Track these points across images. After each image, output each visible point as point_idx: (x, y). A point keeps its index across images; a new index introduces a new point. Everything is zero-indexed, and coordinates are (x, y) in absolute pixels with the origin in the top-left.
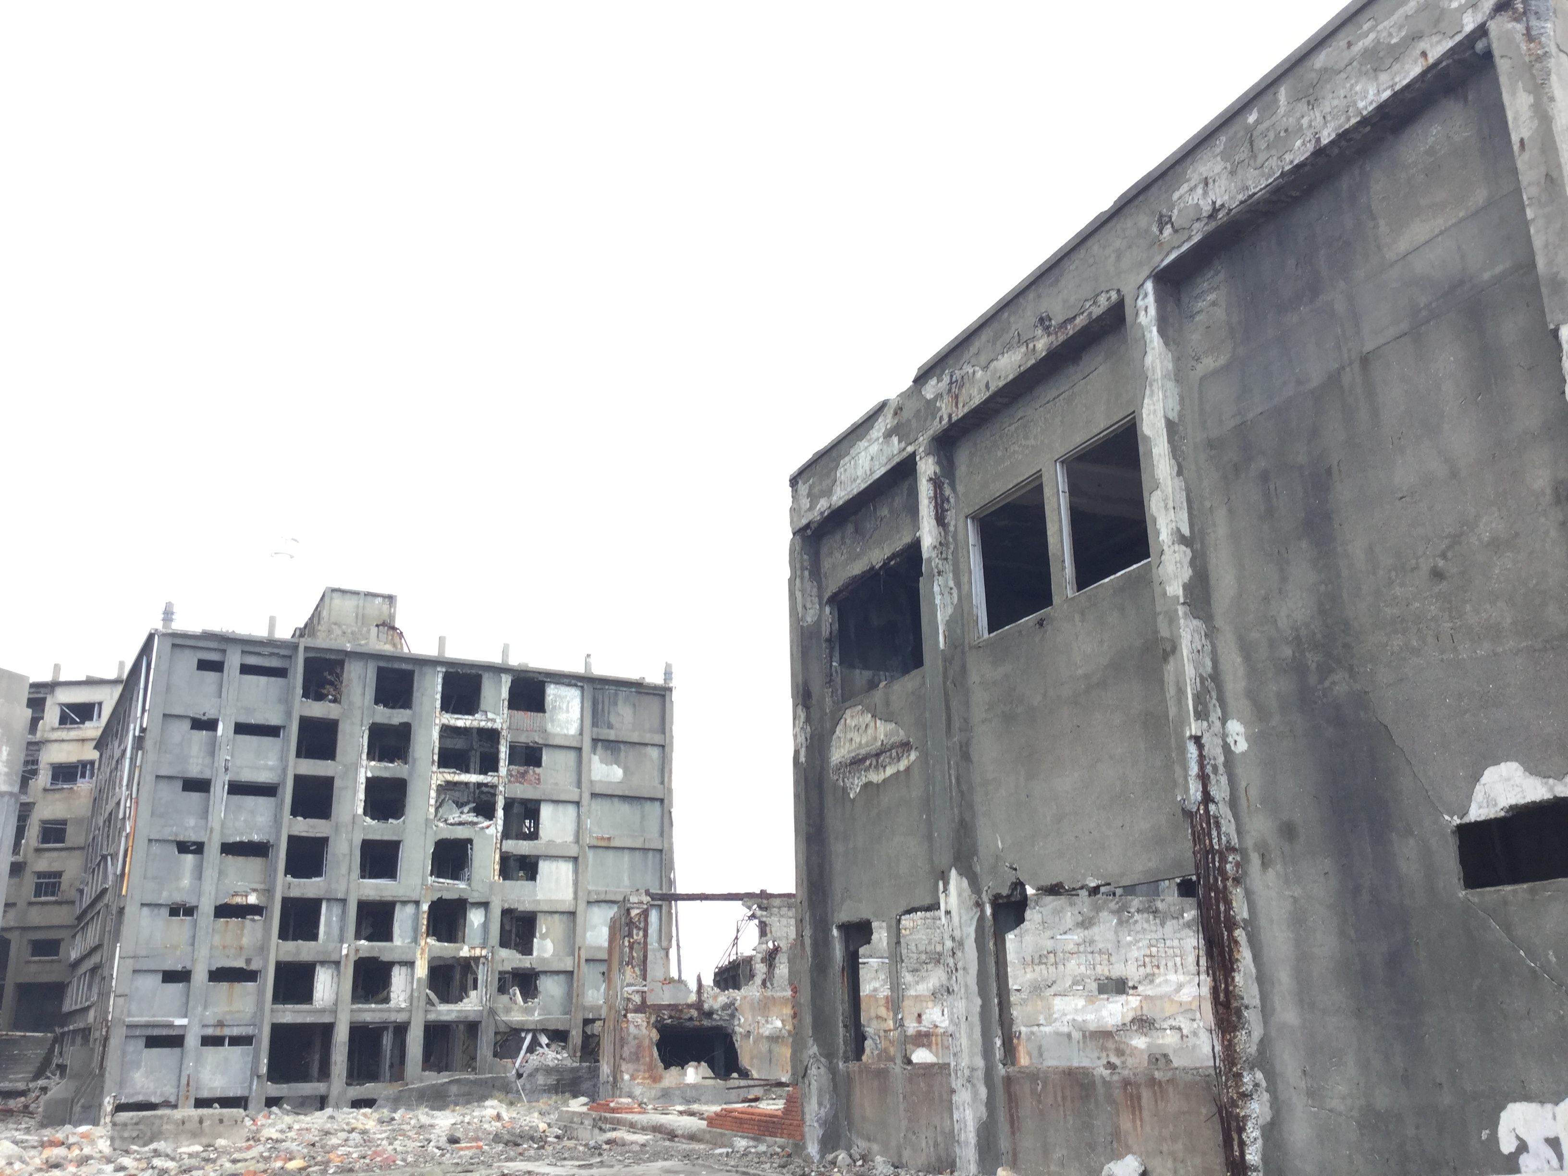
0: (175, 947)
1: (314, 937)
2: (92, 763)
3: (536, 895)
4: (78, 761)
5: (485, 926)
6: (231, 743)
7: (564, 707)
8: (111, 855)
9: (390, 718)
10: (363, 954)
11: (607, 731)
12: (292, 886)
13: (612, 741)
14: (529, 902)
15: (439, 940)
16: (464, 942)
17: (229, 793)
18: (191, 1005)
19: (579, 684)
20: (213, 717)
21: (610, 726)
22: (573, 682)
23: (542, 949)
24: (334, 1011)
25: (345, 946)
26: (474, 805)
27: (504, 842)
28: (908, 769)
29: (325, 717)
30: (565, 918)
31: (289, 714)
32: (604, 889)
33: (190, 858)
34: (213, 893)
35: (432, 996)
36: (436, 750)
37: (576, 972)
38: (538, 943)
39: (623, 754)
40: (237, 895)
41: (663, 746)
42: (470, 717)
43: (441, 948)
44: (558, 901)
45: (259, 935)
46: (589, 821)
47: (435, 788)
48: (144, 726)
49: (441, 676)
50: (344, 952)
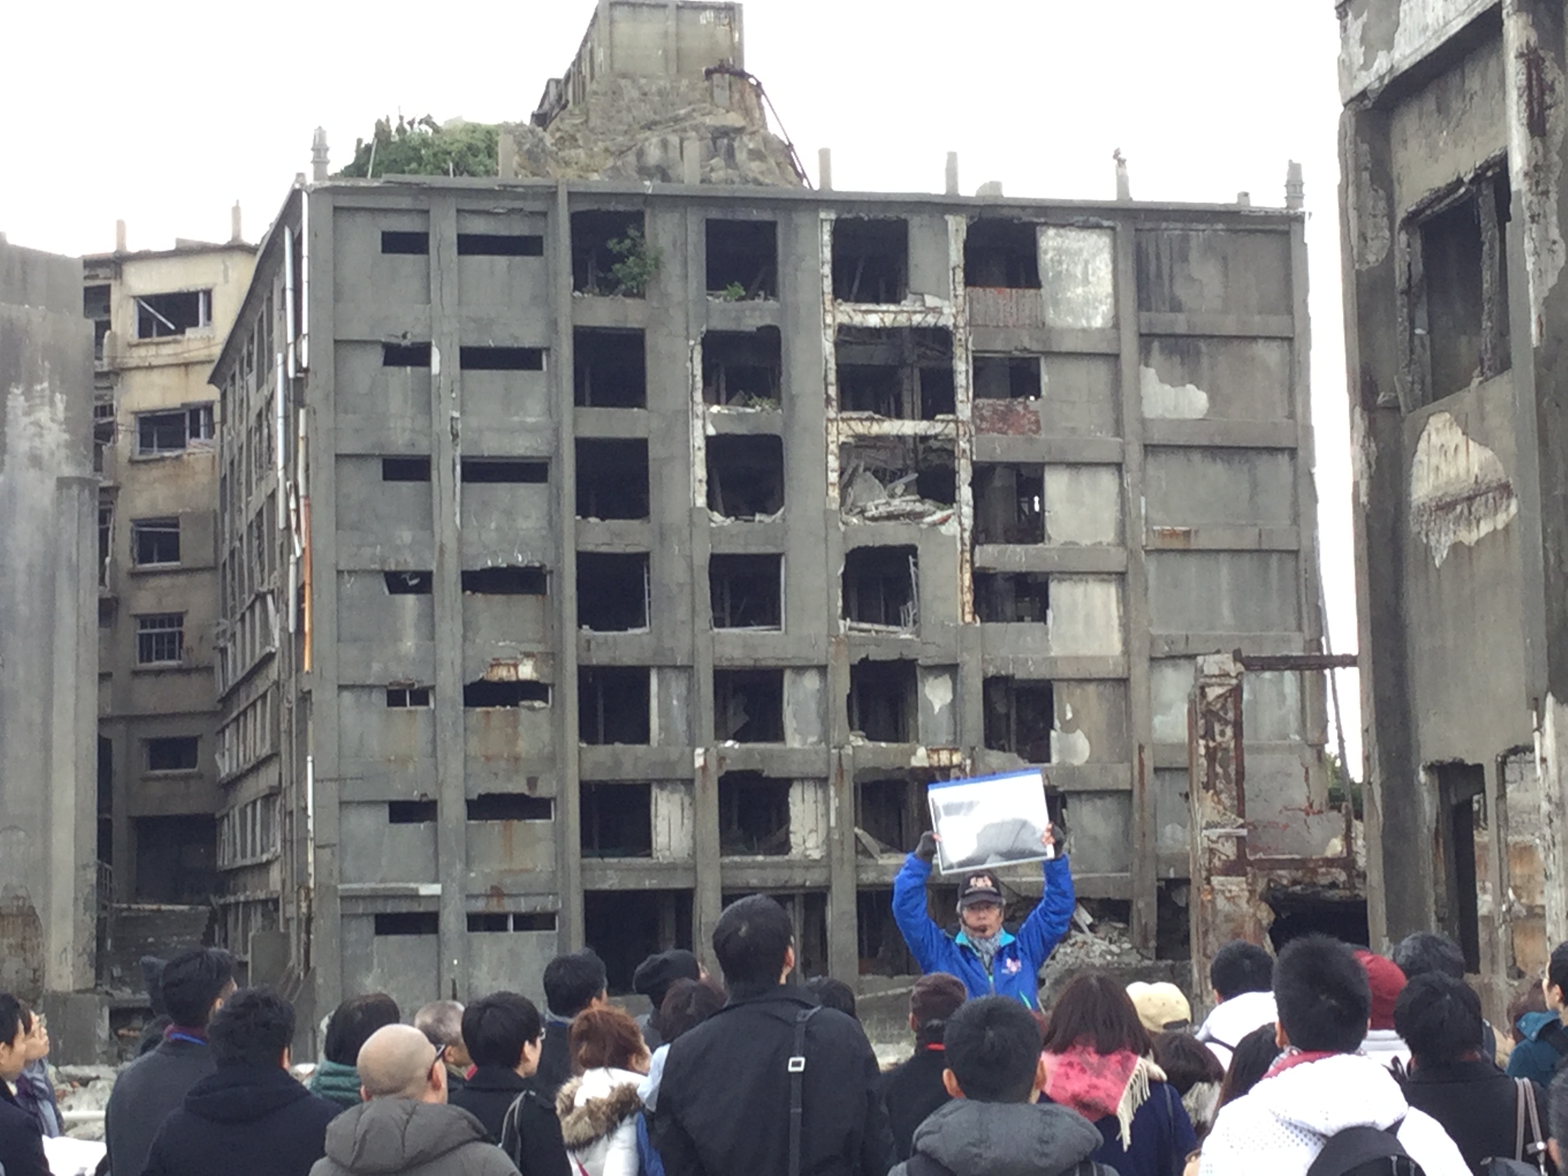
0: (404, 761)
1: (643, 737)
2: (208, 408)
3: (1048, 649)
4: (184, 405)
5: (955, 706)
6: (457, 386)
7: (1078, 271)
8: (272, 592)
9: (738, 319)
10: (731, 765)
11: (1171, 316)
12: (593, 645)
13: (1182, 336)
14: (1034, 663)
15: (870, 737)
16: (918, 741)
17: (464, 479)
18: (443, 859)
19: (1106, 223)
20: (419, 340)
21: (1176, 307)
22: (1093, 220)
23: (1068, 750)
24: (691, 868)
25: (699, 751)
26: (916, 475)
27: (977, 549)
28: (1507, 528)
29: (620, 325)
30: (1108, 690)
31: (553, 324)
32: (1184, 633)
33: (410, 600)
34: (458, 661)
35: (867, 839)
36: (832, 377)
37: (1136, 792)
38: (1059, 739)
39: (1205, 361)
40: (499, 665)
41: (1290, 340)
42: (892, 308)
43: (874, 752)
44: (1092, 659)
45: (546, 735)
46: (1143, 500)
47: (836, 451)
48: (305, 364)
49: (827, 228)
50: (699, 762)
